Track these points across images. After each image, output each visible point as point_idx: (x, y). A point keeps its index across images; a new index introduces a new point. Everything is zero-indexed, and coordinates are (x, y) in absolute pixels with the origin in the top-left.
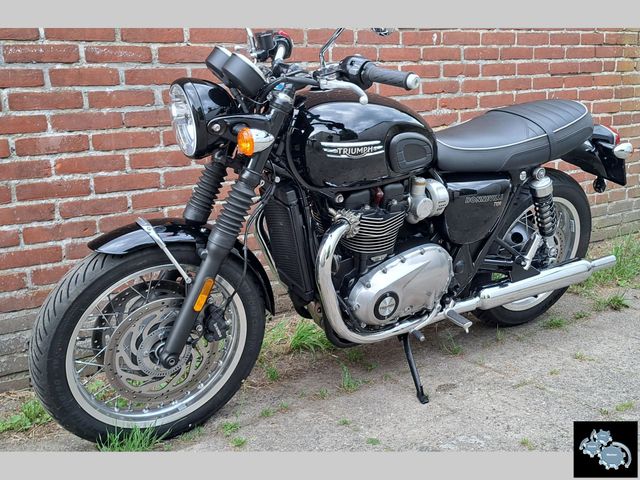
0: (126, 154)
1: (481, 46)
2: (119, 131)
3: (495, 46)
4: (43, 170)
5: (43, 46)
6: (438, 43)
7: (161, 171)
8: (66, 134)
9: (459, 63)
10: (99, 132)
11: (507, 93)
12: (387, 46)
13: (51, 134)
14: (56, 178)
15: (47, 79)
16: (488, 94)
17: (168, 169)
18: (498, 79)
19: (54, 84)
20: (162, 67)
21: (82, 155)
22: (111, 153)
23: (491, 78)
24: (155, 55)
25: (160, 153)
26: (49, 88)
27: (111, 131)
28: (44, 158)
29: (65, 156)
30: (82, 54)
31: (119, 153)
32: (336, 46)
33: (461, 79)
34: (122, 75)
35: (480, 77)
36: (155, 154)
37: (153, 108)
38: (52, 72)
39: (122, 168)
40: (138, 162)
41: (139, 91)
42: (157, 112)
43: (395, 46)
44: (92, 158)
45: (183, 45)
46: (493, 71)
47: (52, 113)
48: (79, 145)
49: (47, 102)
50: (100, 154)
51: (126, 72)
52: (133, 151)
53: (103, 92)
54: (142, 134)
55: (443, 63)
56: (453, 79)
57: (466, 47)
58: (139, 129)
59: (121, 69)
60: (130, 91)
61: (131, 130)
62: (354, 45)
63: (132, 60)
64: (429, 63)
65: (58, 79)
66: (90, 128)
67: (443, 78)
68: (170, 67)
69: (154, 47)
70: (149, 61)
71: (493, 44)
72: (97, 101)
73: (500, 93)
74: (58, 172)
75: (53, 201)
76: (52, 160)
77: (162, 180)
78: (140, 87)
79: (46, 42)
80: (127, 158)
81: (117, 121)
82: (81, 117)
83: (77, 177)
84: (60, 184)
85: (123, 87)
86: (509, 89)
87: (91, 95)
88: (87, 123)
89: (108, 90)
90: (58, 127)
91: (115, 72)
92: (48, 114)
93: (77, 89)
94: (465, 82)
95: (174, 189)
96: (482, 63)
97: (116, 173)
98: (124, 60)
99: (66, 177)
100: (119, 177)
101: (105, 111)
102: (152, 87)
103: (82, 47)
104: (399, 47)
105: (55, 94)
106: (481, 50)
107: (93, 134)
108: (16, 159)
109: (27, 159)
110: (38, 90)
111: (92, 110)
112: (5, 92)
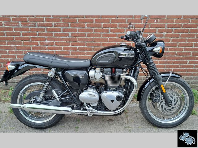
0: (62, 47)
1: (174, 23)
2: (61, 42)
3: (181, 24)
4: (45, 48)
5: (45, 23)
6: (157, 22)
7: (70, 51)
8: (50, 42)
9: (164, 28)
10: (57, 42)
11: (184, 38)
12: (137, 24)
13: (46, 41)
14: (47, 50)
15: (46, 30)
16: (175, 38)
17: (72, 51)
18: (180, 34)
20: (71, 28)
21: (53, 46)
22: (59, 46)
23: (177, 33)
24: (69, 25)
25: (70, 47)
26: (46, 32)
27: (59, 42)
28: (45, 46)
29: (49, 46)
30: (53, 25)
31: (61, 46)
32: (120, 23)
33: (165, 34)
34: (62, 30)
35: (173, 33)
36: (69, 47)
37: (69, 37)
38: (47, 29)
39: (61, 50)
40: (65, 49)
41: (66, 33)
42: (70, 38)
43: (140, 24)
44: (55, 47)
45: (76, 23)
46: (179, 31)
47: (47, 37)
48: (52, 44)
49: (46, 35)
50: (57, 46)
51: (63, 29)
52: (64, 46)
53: (57, 33)
55: (158, 28)
56: (162, 33)
57: (167, 24)
58: (65, 42)
59: (62, 28)
60: (64, 33)
62: (126, 23)
63: (64, 26)
64: (152, 28)
65: (48, 30)
66: (55, 41)
67: (157, 33)
68: (73, 28)
69: (69, 23)
70: (68, 26)
71: (180, 23)
72: (56, 35)
73: (181, 38)
74: (48, 49)
76: (47, 47)
77: (70, 53)
78: (66, 32)
79: (46, 22)
80: (63, 48)
81: (61, 40)
82: (53, 38)
83: (52, 51)
84: (48, 52)
85: (62, 32)
86: (184, 37)
87: (55, 34)
88: (54, 39)
89: (59, 33)
90: (48, 40)
91: (60, 29)
92: (46, 37)
93: (52, 32)
94: (166, 34)
95: (73, 55)
96: (174, 29)
97: (60, 51)
98: (62, 26)
99: (50, 50)
100: (61, 51)
101: (58, 37)
102: (69, 32)
103: (53, 23)
104: (142, 24)
105: (47, 33)
106: (174, 25)
107: (55, 42)
108: (40, 46)
109: (42, 46)
110: (44, 32)
111: (55, 37)
112: (38, 32)
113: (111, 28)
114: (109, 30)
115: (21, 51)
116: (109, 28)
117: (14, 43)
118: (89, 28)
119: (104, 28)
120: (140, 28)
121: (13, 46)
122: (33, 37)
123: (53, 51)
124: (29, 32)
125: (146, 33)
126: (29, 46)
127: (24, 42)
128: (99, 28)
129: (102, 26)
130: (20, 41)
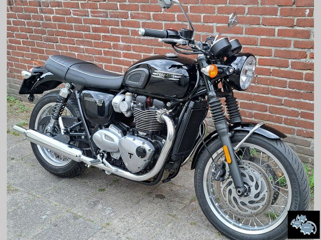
0: (142, 54)
2: (140, 45)
4: (119, 55)
5: (119, 12)
8: (125, 44)
10: (134, 45)
13: (121, 43)
14: (122, 59)
15: (120, 24)
19: (122, 26)
20: (154, 21)
21: (129, 52)
22: (138, 53)
24: (152, 17)
26: (120, 27)
27: (138, 45)
28: (119, 51)
29: (125, 51)
30: (129, 15)
31: (140, 54)
34: (141, 24)
38: (121, 21)
43: (274, 17)
44: (132, 54)
45: (161, 13)
48: (128, 48)
49: (120, 32)
50: (134, 53)
52: (144, 54)
53: (135, 30)
54: (146, 47)
58: (146, 46)
59: (141, 21)
61: (144, 46)
62: (245, 15)
63: (144, 18)
64: (301, 28)
66: (131, 43)
68: (157, 22)
69: (152, 13)
70: (150, 19)
72: (133, 33)
74: (124, 57)
75: (122, 66)
76: (122, 52)
81: (139, 42)
82: (129, 38)
83: (128, 60)
84: (123, 61)
87: (132, 30)
89: (137, 29)
90: (123, 41)
91: (139, 22)
92: (121, 36)
93: (128, 28)
98: (142, 18)
99: (125, 59)
101: (136, 37)
105: (122, 29)
107: (132, 45)
108: (113, 50)
109: (115, 50)
110: (118, 27)
111: (132, 36)
112: (110, 27)
113: (219, 25)
114: (215, 28)
115: (90, 56)
116: (215, 24)
117: (83, 43)
118: (180, 23)
119: (206, 24)
120: (273, 27)
121: (82, 47)
122: (105, 34)
123: (130, 60)
124: (100, 26)
125: (286, 38)
126: (100, 49)
127: (94, 42)
128: (198, 24)
129: (202, 20)
130: (90, 40)
